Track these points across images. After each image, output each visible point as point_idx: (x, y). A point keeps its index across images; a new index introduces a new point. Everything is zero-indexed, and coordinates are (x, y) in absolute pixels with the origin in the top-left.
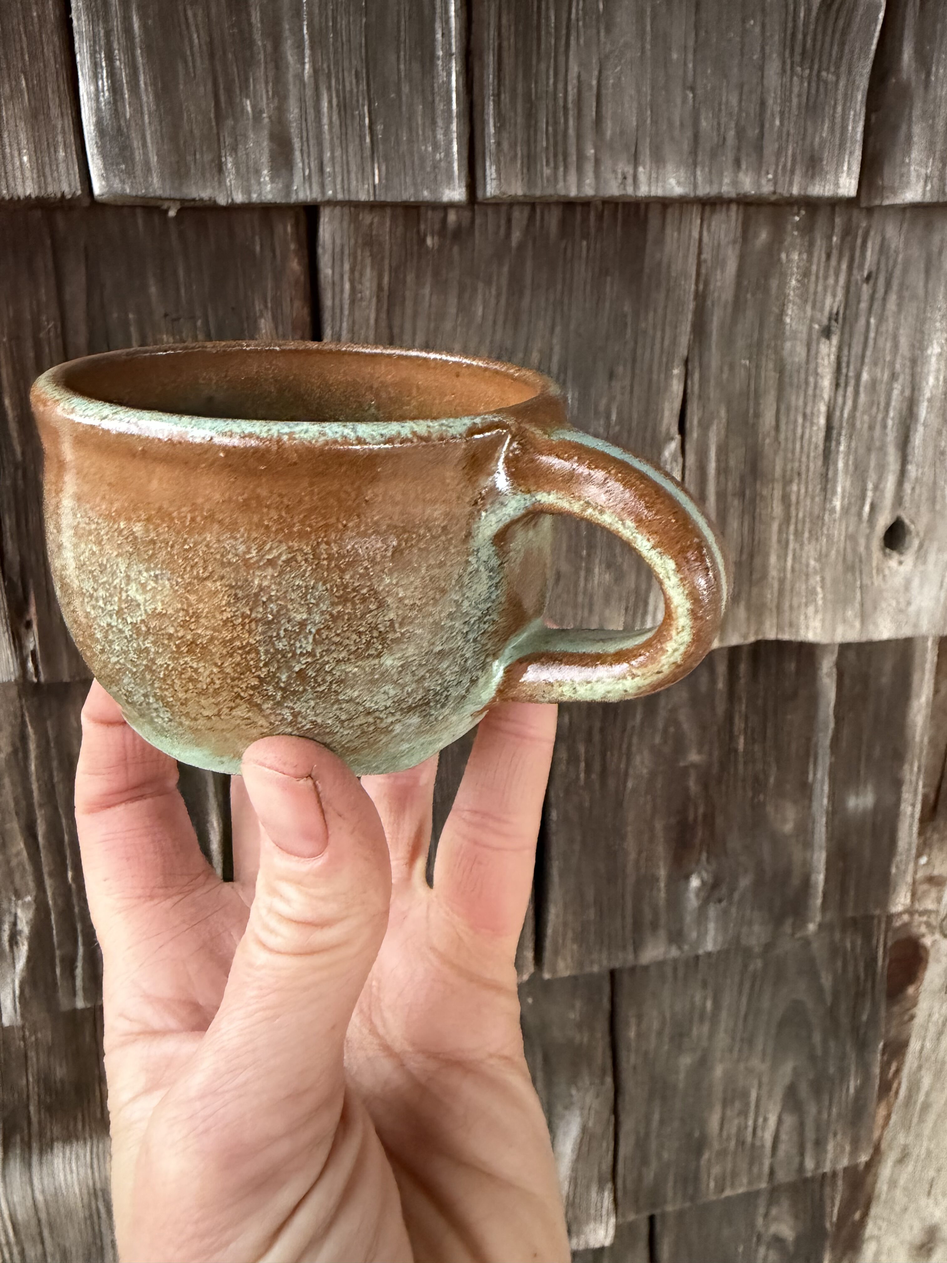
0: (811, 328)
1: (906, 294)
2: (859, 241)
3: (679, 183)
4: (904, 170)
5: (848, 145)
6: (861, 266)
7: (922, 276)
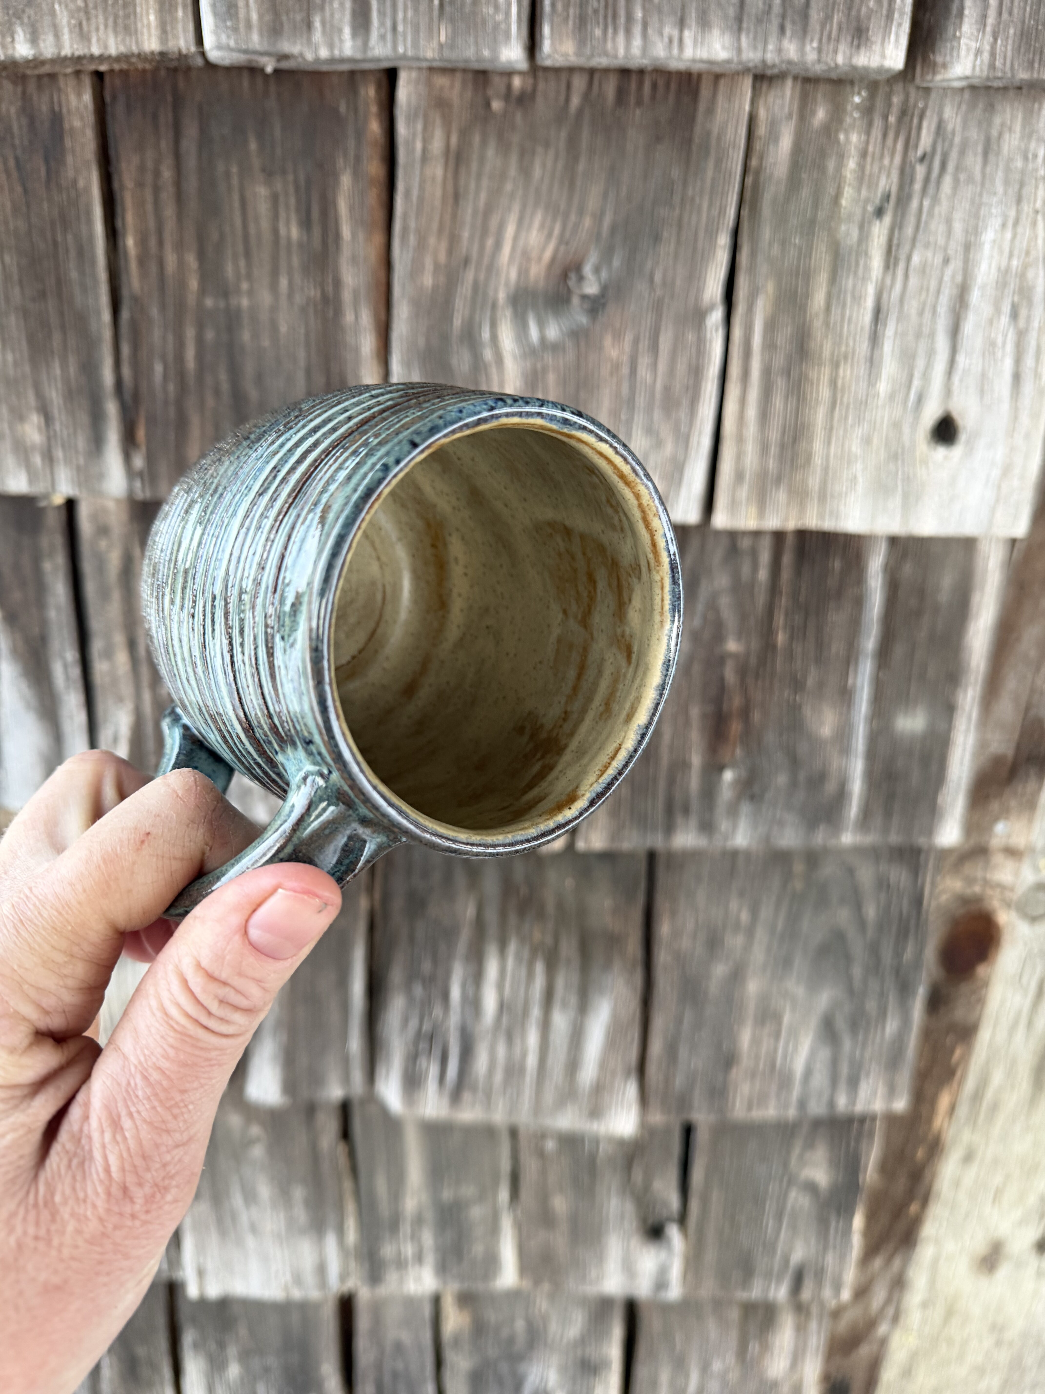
0: (864, 209)
1: (962, 177)
2: (915, 121)
3: (724, 47)
4: (955, 44)
5: (896, 15)
6: (916, 146)
7: (979, 159)
